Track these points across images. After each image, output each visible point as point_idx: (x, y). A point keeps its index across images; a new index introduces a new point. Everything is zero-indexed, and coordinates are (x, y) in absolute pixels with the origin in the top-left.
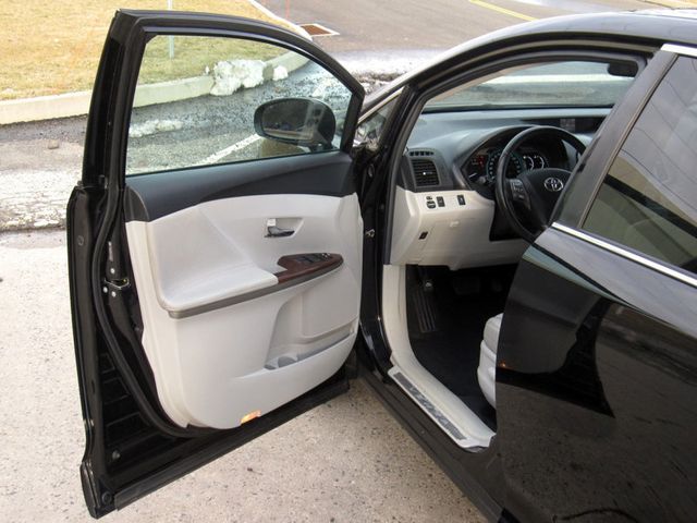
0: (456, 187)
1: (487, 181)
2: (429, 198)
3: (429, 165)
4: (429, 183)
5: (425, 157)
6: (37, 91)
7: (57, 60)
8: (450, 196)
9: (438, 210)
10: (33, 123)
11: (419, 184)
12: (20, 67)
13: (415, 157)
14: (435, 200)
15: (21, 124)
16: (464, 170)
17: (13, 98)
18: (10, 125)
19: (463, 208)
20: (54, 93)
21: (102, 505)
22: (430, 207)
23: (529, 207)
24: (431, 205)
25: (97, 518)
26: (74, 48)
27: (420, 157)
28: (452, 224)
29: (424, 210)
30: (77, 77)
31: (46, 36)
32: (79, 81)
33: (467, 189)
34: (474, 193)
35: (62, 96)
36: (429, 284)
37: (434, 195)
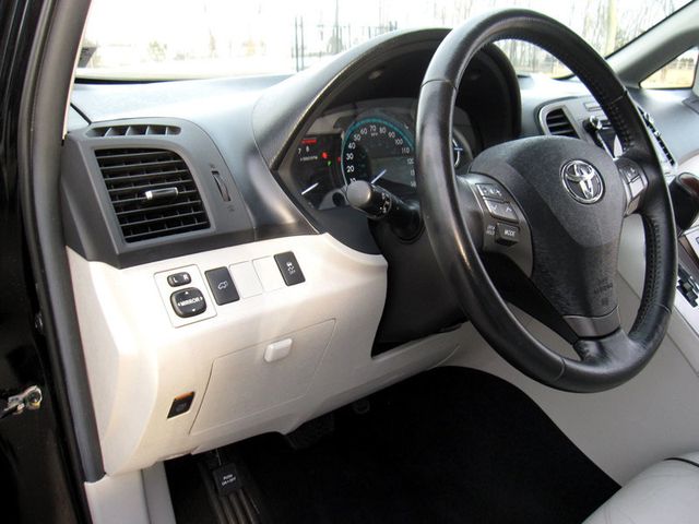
0: (268, 228)
1: (376, 198)
2: (178, 280)
3: (167, 164)
4: (174, 226)
5: (149, 139)
8: (252, 262)
9: (220, 317)
11: (130, 233)
13: (110, 140)
14: (200, 283)
16: (285, 173)
22: (186, 313)
23: (527, 269)
24: (187, 304)
27: (130, 139)
28: (271, 350)
33: (303, 229)
34: (326, 239)
36: (229, 479)
37: (197, 266)
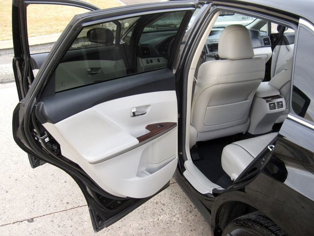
0: (157, 56)
2: (147, 60)
3: (147, 49)
6: (42, 34)
7: (51, 23)
8: (155, 59)
9: (150, 64)
10: (41, 44)
11: (143, 56)
12: (38, 26)
13: (142, 46)
14: (149, 61)
15: (37, 45)
17: (34, 36)
18: (33, 46)
19: (159, 63)
20: (49, 34)
21: (35, 164)
22: (147, 63)
25: (34, 168)
26: (57, 19)
27: (144, 46)
29: (145, 64)
30: (56, 29)
31: (49, 16)
32: (57, 30)
33: (161, 57)
35: (51, 35)
37: (149, 59)
